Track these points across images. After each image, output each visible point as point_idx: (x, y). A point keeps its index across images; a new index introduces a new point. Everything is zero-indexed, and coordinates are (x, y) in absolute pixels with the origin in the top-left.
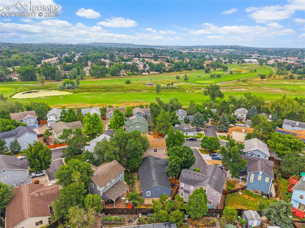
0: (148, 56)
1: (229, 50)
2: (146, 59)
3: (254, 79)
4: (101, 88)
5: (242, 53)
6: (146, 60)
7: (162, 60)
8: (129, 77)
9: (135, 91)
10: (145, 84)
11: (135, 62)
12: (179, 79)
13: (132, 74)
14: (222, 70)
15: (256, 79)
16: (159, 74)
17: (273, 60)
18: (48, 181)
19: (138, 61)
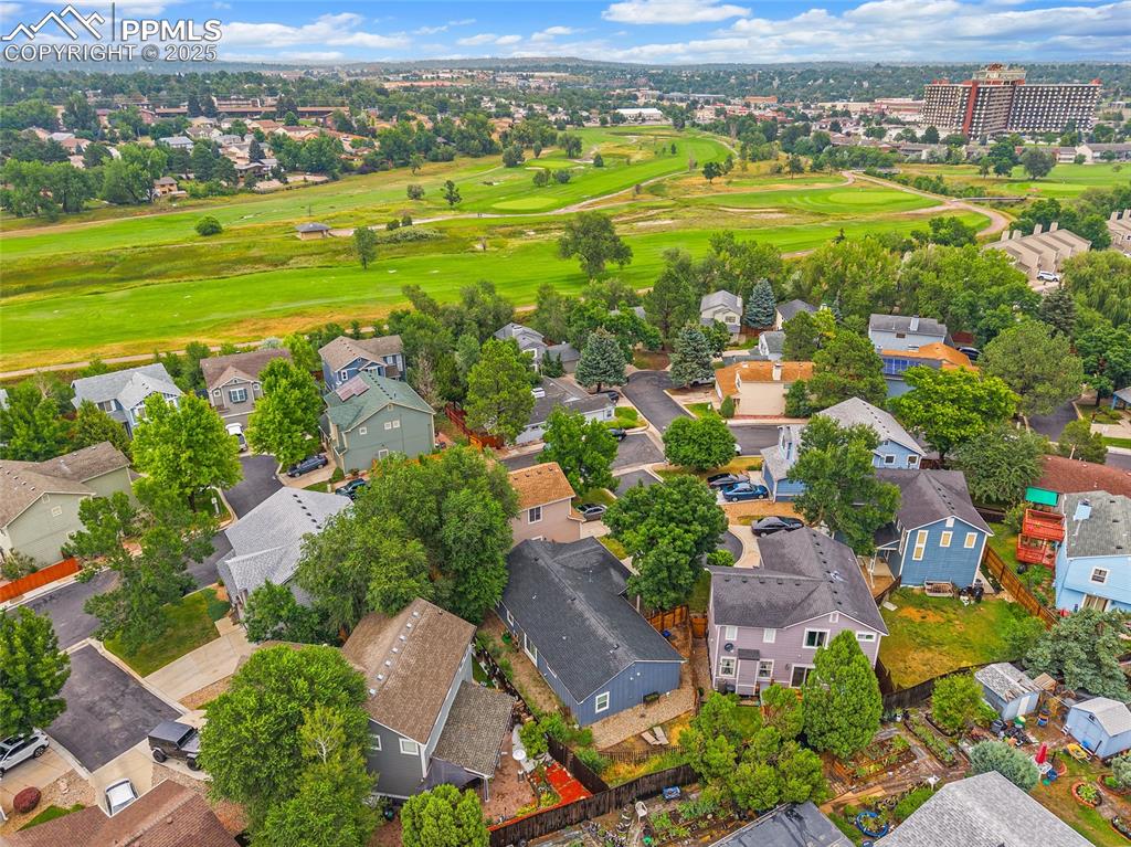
0: (251, 109)
1: (553, 77)
2: (248, 122)
3: (682, 182)
4: (89, 269)
5: (598, 87)
6: (250, 123)
7: (317, 124)
8: (201, 205)
9: (262, 267)
10: (290, 230)
11: (202, 135)
12: (422, 197)
13: (211, 191)
14: (563, 152)
15: (689, 180)
16: (327, 182)
17: (709, 109)
18: (82, 772)
19: (216, 132)
